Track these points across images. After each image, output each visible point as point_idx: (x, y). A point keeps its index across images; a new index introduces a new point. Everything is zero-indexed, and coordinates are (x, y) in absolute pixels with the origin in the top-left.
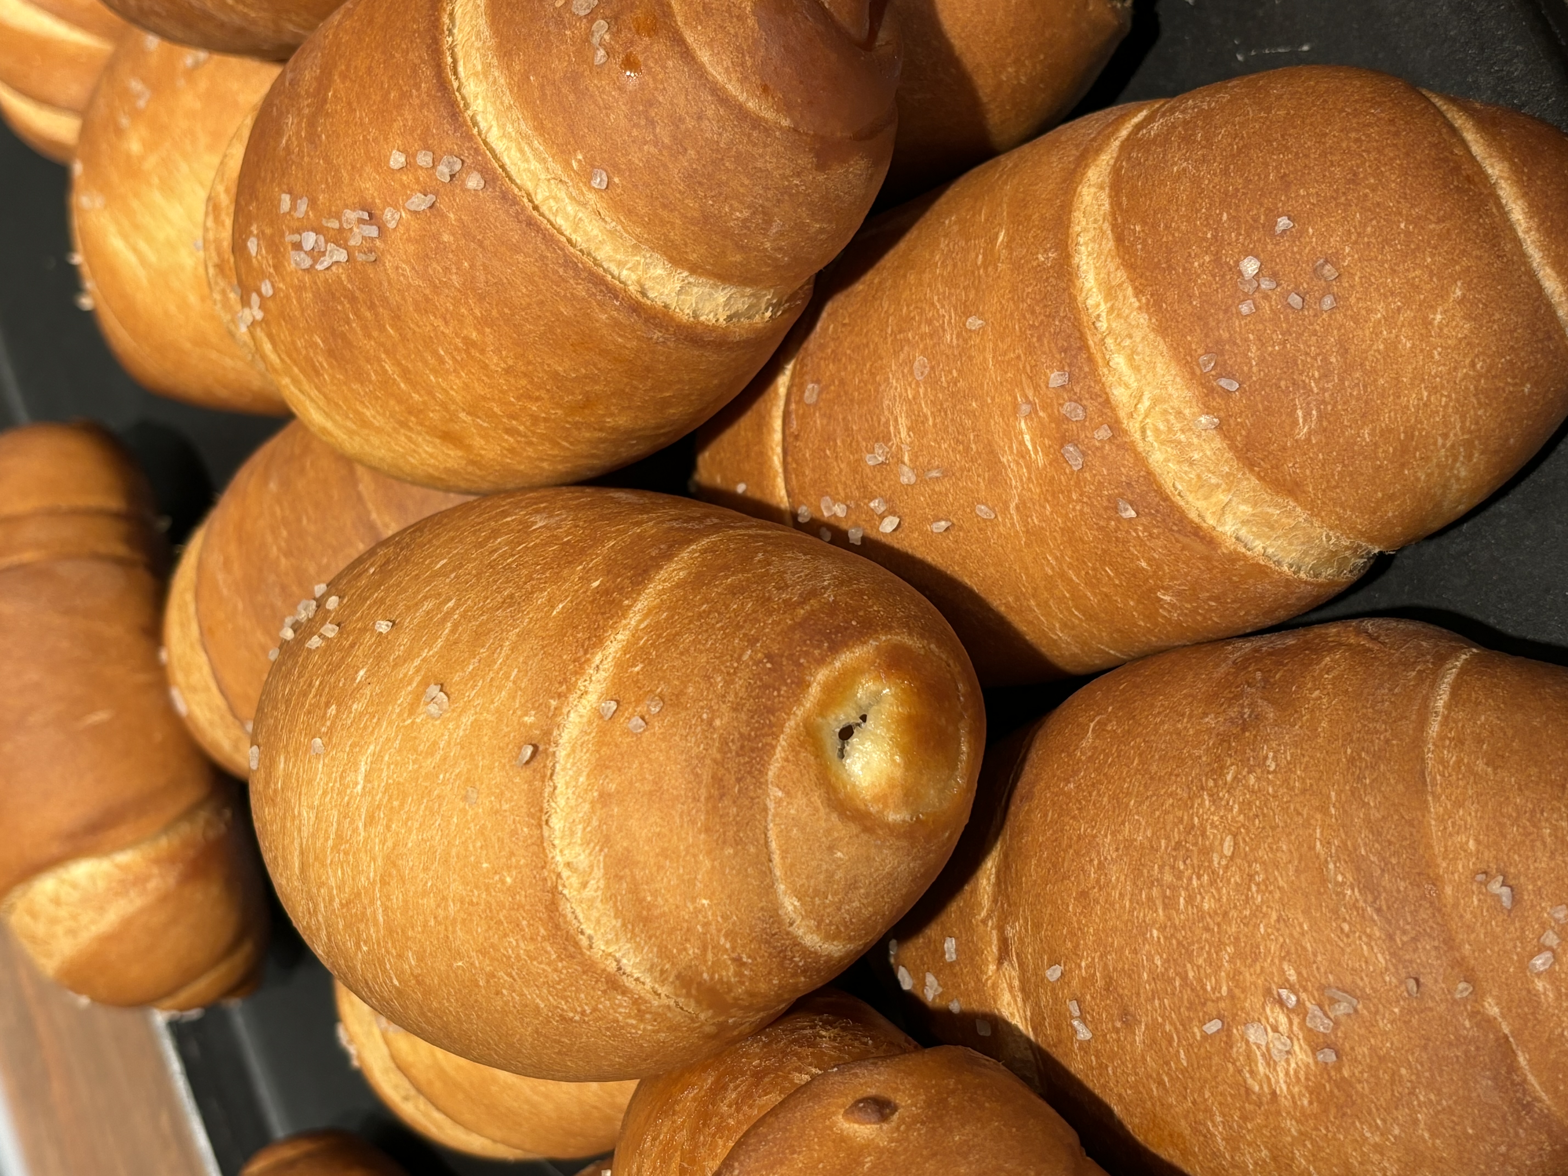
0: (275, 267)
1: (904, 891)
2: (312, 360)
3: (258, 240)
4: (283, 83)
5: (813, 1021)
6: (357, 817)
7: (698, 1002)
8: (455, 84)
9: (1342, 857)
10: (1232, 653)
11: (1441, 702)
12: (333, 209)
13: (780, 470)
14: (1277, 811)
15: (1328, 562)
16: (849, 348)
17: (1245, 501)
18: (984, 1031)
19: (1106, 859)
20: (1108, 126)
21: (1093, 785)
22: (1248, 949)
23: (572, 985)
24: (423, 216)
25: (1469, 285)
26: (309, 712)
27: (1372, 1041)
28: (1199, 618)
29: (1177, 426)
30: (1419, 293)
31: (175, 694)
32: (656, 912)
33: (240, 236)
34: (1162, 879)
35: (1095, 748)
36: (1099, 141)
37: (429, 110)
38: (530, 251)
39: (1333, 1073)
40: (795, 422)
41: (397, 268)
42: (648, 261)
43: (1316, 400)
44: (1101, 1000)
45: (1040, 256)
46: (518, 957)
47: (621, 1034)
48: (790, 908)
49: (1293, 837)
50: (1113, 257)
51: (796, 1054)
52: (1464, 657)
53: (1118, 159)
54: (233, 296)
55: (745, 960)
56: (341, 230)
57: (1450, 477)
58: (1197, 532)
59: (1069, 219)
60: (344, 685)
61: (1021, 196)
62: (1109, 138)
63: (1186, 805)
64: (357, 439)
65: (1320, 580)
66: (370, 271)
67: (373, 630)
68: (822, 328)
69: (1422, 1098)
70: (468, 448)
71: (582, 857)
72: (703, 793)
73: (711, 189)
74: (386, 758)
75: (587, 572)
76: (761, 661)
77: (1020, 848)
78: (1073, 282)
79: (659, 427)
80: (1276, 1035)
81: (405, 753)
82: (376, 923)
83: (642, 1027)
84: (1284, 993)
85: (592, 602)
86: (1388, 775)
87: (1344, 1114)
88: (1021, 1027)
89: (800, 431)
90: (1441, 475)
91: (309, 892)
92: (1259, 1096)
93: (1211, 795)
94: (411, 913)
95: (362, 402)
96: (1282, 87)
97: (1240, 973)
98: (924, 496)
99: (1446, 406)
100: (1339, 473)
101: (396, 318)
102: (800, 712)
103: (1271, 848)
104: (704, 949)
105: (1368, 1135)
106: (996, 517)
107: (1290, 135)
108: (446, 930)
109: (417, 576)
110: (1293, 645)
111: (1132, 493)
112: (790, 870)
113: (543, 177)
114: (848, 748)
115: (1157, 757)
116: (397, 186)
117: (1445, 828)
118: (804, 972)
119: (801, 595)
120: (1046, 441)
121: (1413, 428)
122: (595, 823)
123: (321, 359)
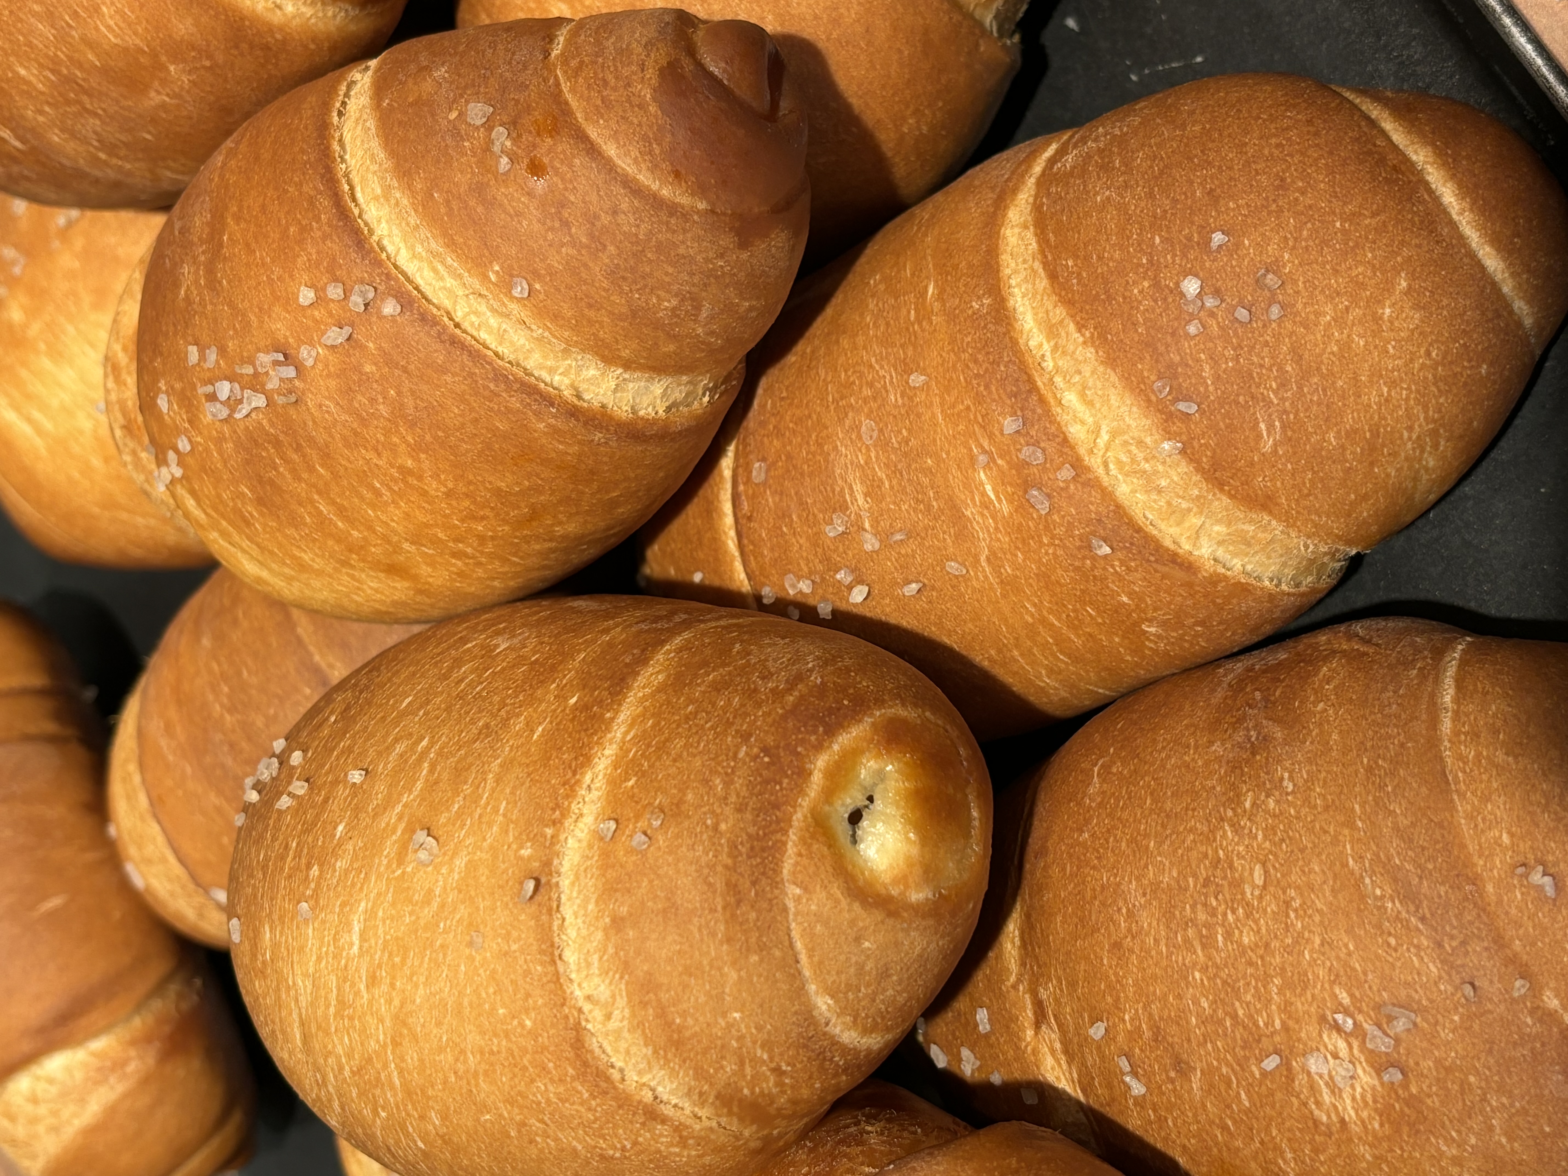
0: (190, 422)
1: (936, 971)
2: (240, 510)
3: (168, 396)
4: (172, 233)
5: (856, 1117)
6: (357, 979)
7: (741, 1119)
8: (356, 212)
9: (1376, 869)
10: (1225, 675)
11: (1448, 697)
12: (245, 354)
13: (737, 554)
14: (1302, 832)
15: (1307, 570)
16: (791, 421)
17: (1219, 522)
18: (1030, 1099)
19: (1134, 906)
20: (1020, 164)
21: (1108, 831)
22: (1296, 977)
23: (608, 1122)
24: (340, 350)
25: (1413, 274)
26: (290, 877)
27: (1436, 1053)
28: (1186, 645)
29: (1140, 456)
30: (1365, 290)
31: (130, 868)
32: (688, 1034)
33: (148, 394)
34: (1196, 919)
35: (1104, 793)
36: (1014, 180)
37: (333, 241)
38: (457, 370)
39: (1400, 1092)
40: (746, 503)
41: (320, 406)
42: (580, 363)
43: (1277, 411)
44: (1151, 1052)
45: (974, 304)
46: (549, 1102)
47: (665, 1164)
48: (824, 1007)
49: (1324, 857)
50: (1049, 295)
51: (845, 1155)
52: (1460, 647)
53: (1036, 197)
54: (145, 456)
55: (784, 1068)
56: (256, 374)
57: (1419, 469)
58: (1175, 559)
59: (998, 263)
60: (324, 842)
61: (944, 246)
62: (1023, 176)
63: (1209, 838)
64: (296, 584)
65: (1303, 589)
66: (292, 412)
67: (345, 781)
68: (759, 406)
69: (1494, 1104)
70: (415, 578)
71: (602, 988)
72: (719, 903)
73: (635, 282)
74: (380, 914)
75: (562, 690)
76: (757, 757)
77: (1042, 907)
78: (1011, 325)
79: (609, 528)
80: (1337, 1061)
81: (399, 906)
82: (392, 1087)
83: (685, 1153)
84: (1339, 1017)
85: (572, 720)
86: (1409, 779)
87: (1418, 1131)
88: (1069, 1090)
89: (752, 512)
90: (1410, 468)
91: (315, 1063)
92: (1328, 1126)
93: (1232, 825)
94: (428, 1072)
95: (299, 547)
96: (1193, 102)
97: (1292, 1004)
98: (891, 561)
99: (1407, 399)
100: (1310, 480)
101: (326, 456)
102: (805, 803)
103: (1303, 872)
104: (742, 1064)
105: (1444, 1148)
106: (968, 571)
107: (1210, 149)
108: (468, 1083)
109: (383, 718)
110: (1285, 659)
111: (1104, 529)
112: (819, 967)
113: (461, 293)
114: (859, 832)
115: (1169, 793)
116: (310, 323)
117: (1476, 826)
118: (845, 1070)
119: (787, 681)
120: (1009, 489)
121: (1378, 425)
122: (611, 950)
123: (250, 508)
